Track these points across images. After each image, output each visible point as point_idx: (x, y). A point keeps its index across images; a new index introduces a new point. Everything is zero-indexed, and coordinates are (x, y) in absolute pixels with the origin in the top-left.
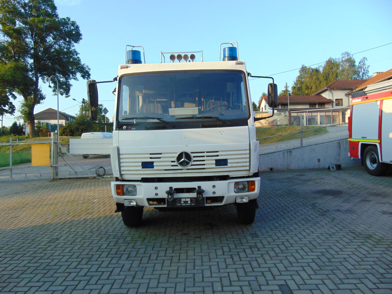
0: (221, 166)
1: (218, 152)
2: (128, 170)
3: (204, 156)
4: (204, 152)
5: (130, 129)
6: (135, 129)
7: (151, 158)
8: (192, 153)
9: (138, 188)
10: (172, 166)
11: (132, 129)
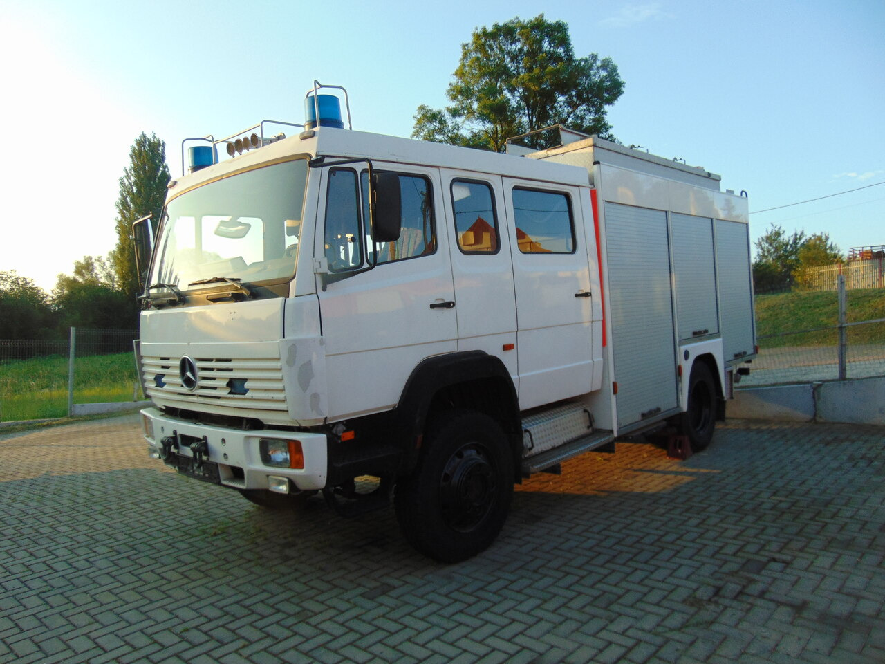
0: (236, 396)
1: (229, 360)
3: (212, 369)
4: (211, 360)
7: (162, 367)
8: (198, 360)
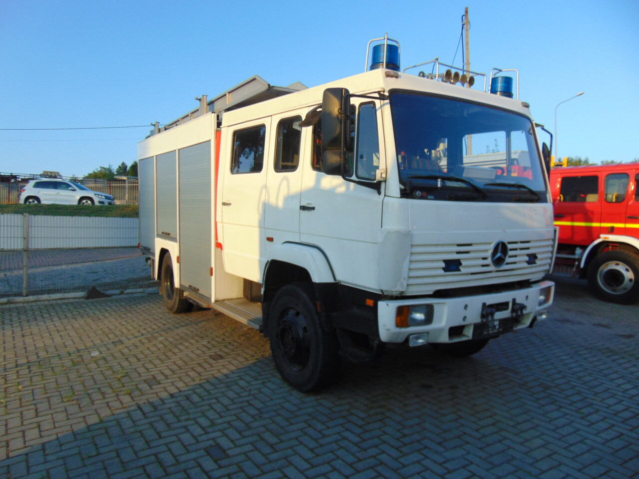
0: (531, 265)
2: (418, 277)
3: (517, 249)
4: (516, 243)
5: (426, 198)
6: (432, 197)
7: (458, 253)
8: (510, 243)
9: (436, 309)
10: (483, 266)
11: (429, 197)
